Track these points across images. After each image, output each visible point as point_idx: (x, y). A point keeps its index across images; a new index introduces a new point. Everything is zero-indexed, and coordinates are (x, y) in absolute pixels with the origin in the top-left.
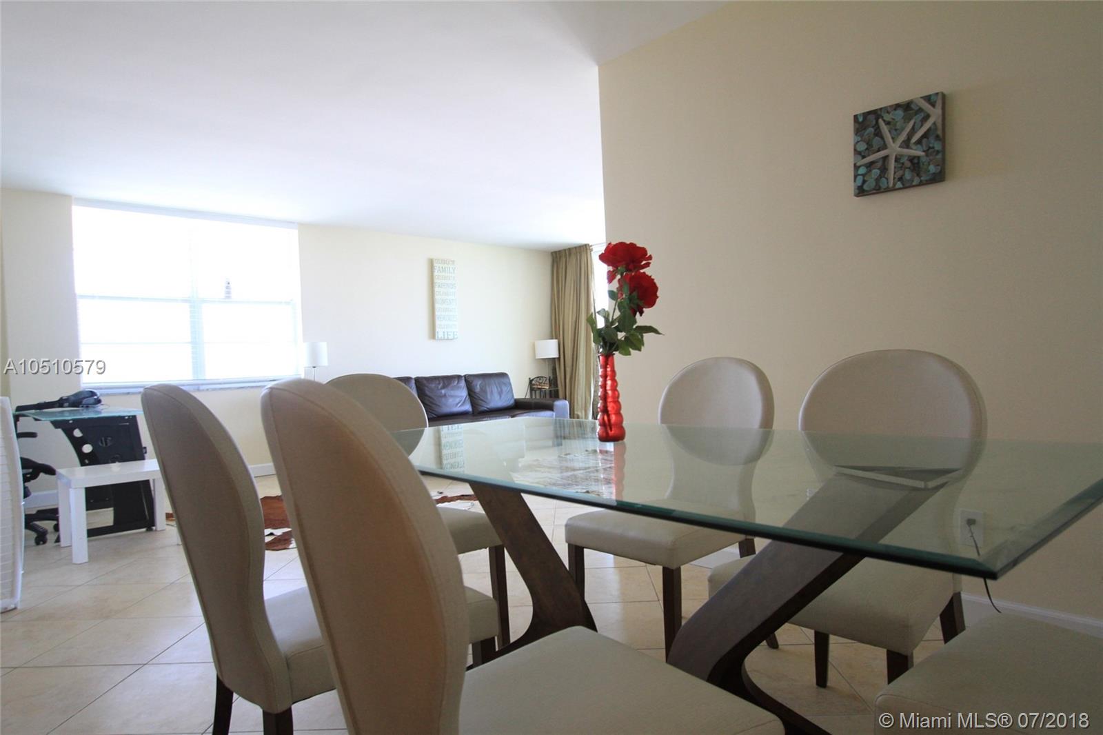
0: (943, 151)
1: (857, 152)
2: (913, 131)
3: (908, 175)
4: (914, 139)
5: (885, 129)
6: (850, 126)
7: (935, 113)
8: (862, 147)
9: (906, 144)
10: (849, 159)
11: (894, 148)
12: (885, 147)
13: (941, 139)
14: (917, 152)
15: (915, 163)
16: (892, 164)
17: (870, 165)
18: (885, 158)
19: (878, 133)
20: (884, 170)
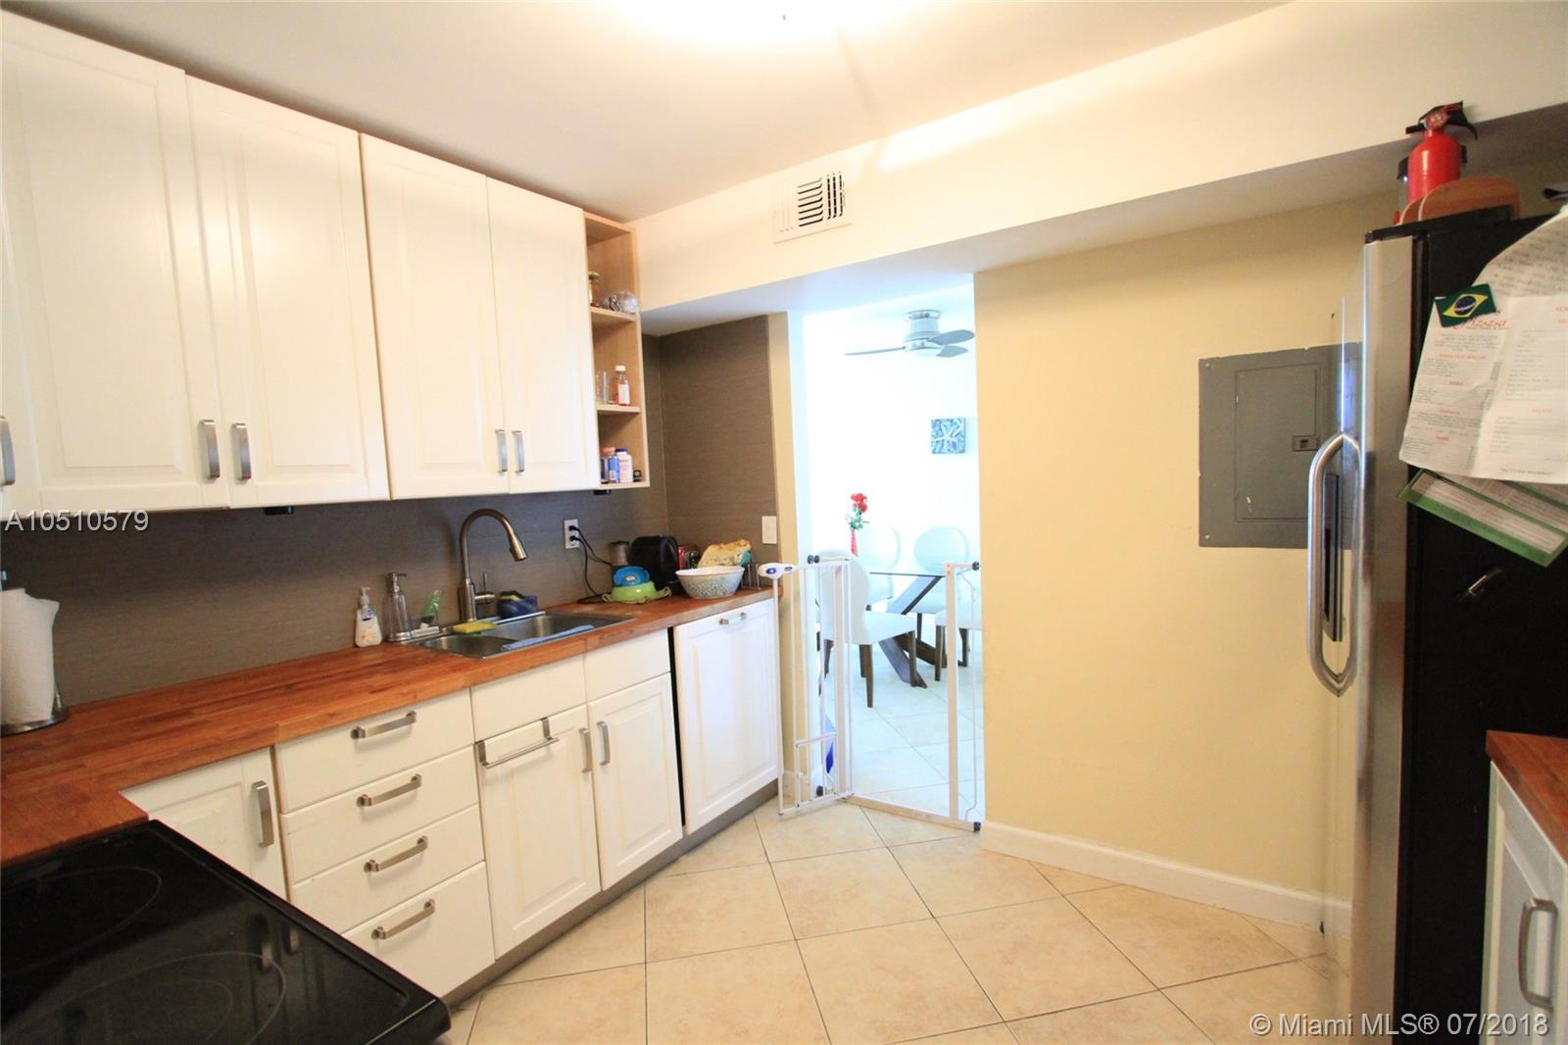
0: (964, 441)
1: (933, 436)
2: (953, 431)
3: (952, 449)
4: (955, 434)
5: (943, 428)
6: (930, 425)
7: (962, 426)
8: (934, 434)
9: (951, 436)
10: (929, 438)
11: (946, 437)
12: (942, 436)
13: (964, 437)
14: (955, 440)
15: (954, 445)
16: (945, 443)
17: (938, 442)
18: (943, 441)
19: (940, 429)
20: (943, 445)
